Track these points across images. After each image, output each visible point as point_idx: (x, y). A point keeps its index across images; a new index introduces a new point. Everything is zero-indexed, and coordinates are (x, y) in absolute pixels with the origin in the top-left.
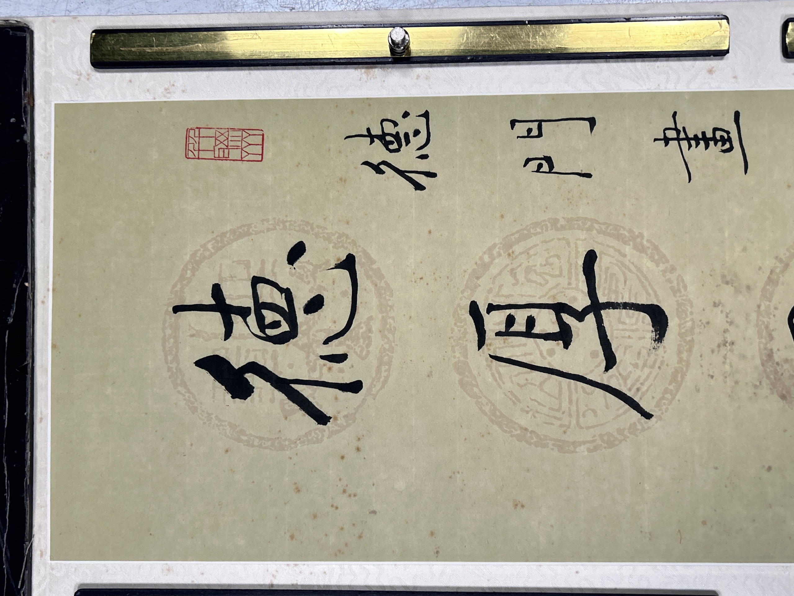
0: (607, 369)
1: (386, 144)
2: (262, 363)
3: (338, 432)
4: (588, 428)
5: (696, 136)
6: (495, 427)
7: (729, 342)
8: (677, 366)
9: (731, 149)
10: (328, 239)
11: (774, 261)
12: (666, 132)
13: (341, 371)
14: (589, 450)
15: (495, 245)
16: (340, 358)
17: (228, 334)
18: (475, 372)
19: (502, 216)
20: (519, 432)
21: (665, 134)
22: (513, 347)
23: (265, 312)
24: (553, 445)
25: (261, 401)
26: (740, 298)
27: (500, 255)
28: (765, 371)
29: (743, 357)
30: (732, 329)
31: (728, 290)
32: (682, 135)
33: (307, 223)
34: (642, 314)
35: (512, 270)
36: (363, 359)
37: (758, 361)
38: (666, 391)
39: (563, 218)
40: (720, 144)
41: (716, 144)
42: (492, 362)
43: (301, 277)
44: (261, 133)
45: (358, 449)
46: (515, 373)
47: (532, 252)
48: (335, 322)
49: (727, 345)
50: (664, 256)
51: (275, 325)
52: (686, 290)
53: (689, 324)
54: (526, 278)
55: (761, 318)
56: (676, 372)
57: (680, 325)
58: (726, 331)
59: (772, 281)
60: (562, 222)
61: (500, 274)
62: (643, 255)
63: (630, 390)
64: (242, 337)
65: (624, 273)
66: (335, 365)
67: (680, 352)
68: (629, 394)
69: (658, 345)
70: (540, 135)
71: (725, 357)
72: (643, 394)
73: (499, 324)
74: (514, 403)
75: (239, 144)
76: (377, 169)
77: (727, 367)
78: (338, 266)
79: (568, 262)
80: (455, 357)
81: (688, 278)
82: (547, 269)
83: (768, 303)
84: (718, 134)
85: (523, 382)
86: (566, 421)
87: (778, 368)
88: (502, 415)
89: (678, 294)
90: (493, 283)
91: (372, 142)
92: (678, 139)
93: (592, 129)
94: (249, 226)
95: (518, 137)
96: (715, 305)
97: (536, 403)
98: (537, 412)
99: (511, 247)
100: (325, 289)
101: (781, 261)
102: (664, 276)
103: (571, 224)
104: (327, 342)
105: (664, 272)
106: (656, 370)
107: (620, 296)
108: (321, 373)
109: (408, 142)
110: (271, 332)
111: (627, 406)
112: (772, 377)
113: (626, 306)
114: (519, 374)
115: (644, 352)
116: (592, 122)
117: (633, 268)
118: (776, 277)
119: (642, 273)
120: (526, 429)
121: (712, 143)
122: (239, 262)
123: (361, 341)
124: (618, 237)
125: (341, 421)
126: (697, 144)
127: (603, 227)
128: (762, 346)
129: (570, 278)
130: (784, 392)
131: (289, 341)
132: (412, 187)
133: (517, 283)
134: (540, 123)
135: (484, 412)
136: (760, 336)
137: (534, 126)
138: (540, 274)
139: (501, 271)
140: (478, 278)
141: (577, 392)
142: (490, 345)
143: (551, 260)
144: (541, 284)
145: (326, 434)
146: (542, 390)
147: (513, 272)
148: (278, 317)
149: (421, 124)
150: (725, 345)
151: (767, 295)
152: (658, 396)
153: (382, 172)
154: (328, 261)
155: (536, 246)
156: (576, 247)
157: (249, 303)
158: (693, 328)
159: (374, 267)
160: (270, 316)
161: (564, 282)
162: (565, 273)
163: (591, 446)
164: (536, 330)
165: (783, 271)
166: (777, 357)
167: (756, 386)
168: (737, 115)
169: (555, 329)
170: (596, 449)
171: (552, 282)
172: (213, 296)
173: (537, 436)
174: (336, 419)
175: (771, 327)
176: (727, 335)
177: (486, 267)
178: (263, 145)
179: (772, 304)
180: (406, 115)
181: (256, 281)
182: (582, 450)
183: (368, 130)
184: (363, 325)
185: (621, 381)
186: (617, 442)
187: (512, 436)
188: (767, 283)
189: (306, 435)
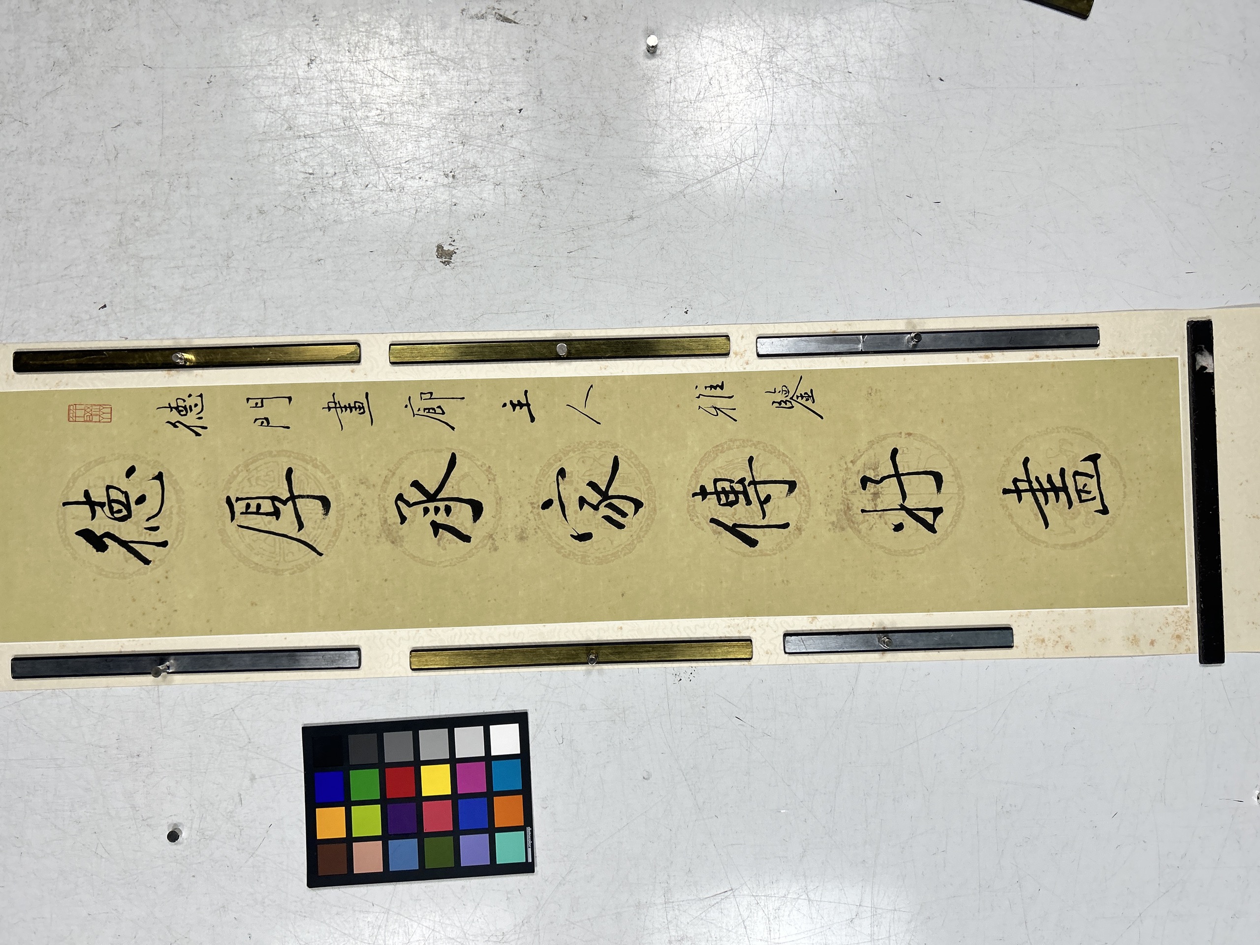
0: (299, 530)
1: (179, 412)
2: (112, 532)
3: (156, 568)
4: (289, 562)
5: (345, 406)
6: (241, 563)
7: (363, 514)
8: (336, 527)
9: (364, 412)
10: (148, 463)
11: (387, 471)
12: (329, 404)
13: (156, 535)
14: (291, 574)
15: (239, 466)
16: (155, 529)
17: (93, 517)
18: (229, 534)
19: (243, 450)
20: (254, 565)
22: (250, 520)
23: (113, 504)
24: (272, 571)
25: (112, 553)
26: (369, 491)
27: (242, 471)
28: (383, 529)
29: (371, 522)
30: (365, 507)
31: (363, 487)
32: (338, 406)
33: (137, 456)
34: (317, 501)
36: (168, 529)
37: (379, 524)
38: (330, 541)
39: (276, 451)
40: (358, 409)
41: (356, 410)
42: (238, 528)
43: (133, 485)
44: (110, 407)
45: (167, 578)
46: (251, 534)
47: (259, 469)
48: (152, 509)
49: (363, 516)
50: (329, 470)
51: (120, 511)
52: (339, 488)
53: (342, 505)
54: (256, 483)
55: (381, 501)
56: (336, 531)
57: (337, 506)
58: (362, 509)
59: (386, 482)
60: (275, 453)
61: (242, 481)
62: (317, 469)
63: (311, 541)
64: (101, 518)
65: (307, 479)
66: (153, 533)
67: (337, 520)
68: (310, 543)
69: (326, 517)
70: (262, 406)
71: (361, 522)
72: (318, 543)
73: (242, 508)
74: (251, 550)
75: (98, 413)
76: (173, 426)
77: (363, 528)
78: (153, 479)
79: (278, 474)
80: (219, 526)
81: (341, 481)
82: (267, 478)
83: (384, 494)
84: (357, 405)
85: (255, 538)
86: (278, 559)
87: (390, 527)
88: (244, 557)
89: (335, 490)
90: (239, 486)
91: (171, 410)
92: (336, 408)
93: (290, 403)
94: (105, 457)
95: (251, 407)
96: (356, 495)
97: (262, 549)
98: (263, 555)
99: (248, 467)
100: (146, 491)
101: (391, 471)
102: (328, 480)
103: (280, 453)
104: (148, 520)
105: (329, 478)
106: (324, 530)
107: (305, 491)
108: (145, 538)
109: (191, 410)
110: (116, 515)
111: (309, 550)
112: (387, 531)
113: (308, 497)
114: (254, 534)
115: (318, 521)
116: (290, 399)
117: (312, 477)
118: (388, 480)
119: (317, 479)
120: (257, 564)
121: (354, 409)
122: (99, 478)
123: (167, 519)
124: (304, 460)
125: (157, 562)
126: (346, 410)
127: (296, 455)
128: (381, 516)
129: (279, 483)
130: (393, 540)
131: (127, 520)
132: (194, 434)
133: (251, 485)
134: (262, 399)
135: (235, 556)
136: (380, 511)
137: (259, 401)
138: (264, 481)
139: (243, 479)
140: (231, 483)
141: (283, 543)
142: (238, 519)
143: (269, 473)
144: (264, 486)
145: (149, 569)
146: (265, 542)
147: (249, 479)
148: (121, 507)
149: (198, 400)
150: (361, 516)
151: (384, 489)
152: (326, 544)
153: (176, 427)
154: (149, 476)
155: (261, 465)
156: (282, 466)
157: (105, 500)
158: (343, 507)
159: (174, 478)
160: (116, 507)
161: (275, 484)
162: (276, 480)
163: (291, 571)
164: (261, 511)
165: (392, 476)
166: (389, 521)
167: (378, 537)
168: (367, 394)
169: (271, 510)
170: (294, 573)
171: (270, 485)
172: (85, 497)
173: (263, 567)
174: (154, 561)
175: (386, 506)
176: (363, 511)
177: (235, 477)
178: (111, 413)
179: (386, 494)
180: (190, 396)
181: (109, 487)
182: (287, 573)
183: (169, 404)
184: (168, 510)
185: (306, 537)
186: (305, 568)
187: (250, 567)
188: (384, 483)
189: (138, 570)
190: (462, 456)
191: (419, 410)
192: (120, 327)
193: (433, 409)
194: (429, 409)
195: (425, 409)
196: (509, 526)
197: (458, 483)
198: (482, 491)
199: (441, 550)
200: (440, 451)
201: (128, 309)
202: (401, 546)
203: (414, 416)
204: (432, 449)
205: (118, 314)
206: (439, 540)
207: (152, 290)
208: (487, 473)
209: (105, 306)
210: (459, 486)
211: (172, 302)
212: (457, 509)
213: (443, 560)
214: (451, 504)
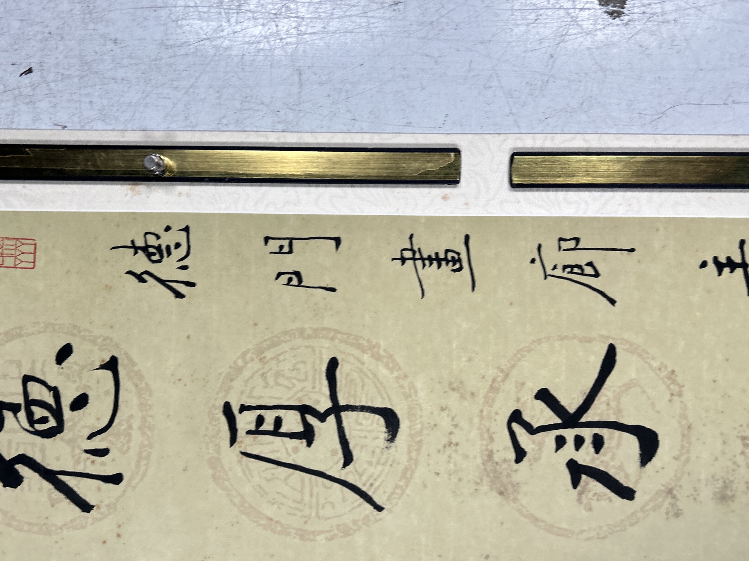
0: (345, 465)
1: (149, 255)
2: (31, 455)
3: (100, 519)
4: (327, 519)
5: (430, 256)
6: (244, 517)
7: (454, 443)
8: (407, 463)
9: (460, 269)
10: (93, 342)
11: (496, 371)
12: (403, 252)
13: (103, 464)
14: (328, 539)
15: (248, 351)
16: (102, 453)
18: (227, 468)
19: (255, 324)
20: (265, 522)
21: (402, 254)
22: (261, 444)
23: (34, 409)
24: (295, 533)
25: (30, 489)
26: (465, 403)
27: (252, 360)
28: (485, 469)
29: (466, 457)
30: (456, 431)
31: (454, 396)
33: (75, 326)
34: (377, 417)
35: (263, 373)
36: (124, 453)
37: (479, 461)
38: (397, 487)
39: (310, 328)
40: (451, 264)
41: (447, 264)
42: (242, 458)
43: (68, 377)
44: (33, 242)
45: (119, 535)
46: (263, 468)
47: (281, 358)
48: (99, 419)
49: (452, 445)
50: (397, 364)
51: (44, 420)
52: (416, 396)
53: (419, 426)
54: (275, 381)
55: (483, 422)
56: (406, 469)
57: (410, 427)
58: (451, 433)
59: (493, 389)
60: (309, 332)
61: (252, 377)
62: (379, 363)
63: (364, 485)
64: (12, 431)
65: (362, 380)
66: (98, 459)
67: (410, 452)
68: (364, 489)
69: (391, 444)
70: (290, 252)
71: (450, 457)
72: (377, 489)
73: (249, 423)
74: (262, 496)
75: (13, 252)
76: (140, 278)
77: (452, 466)
78: (102, 367)
79: (313, 367)
80: (209, 453)
81: (418, 384)
82: (294, 374)
83: (489, 409)
84: (450, 255)
85: (269, 476)
86: (306, 512)
87: (498, 467)
88: (251, 506)
89: (410, 399)
90: (246, 386)
91: (136, 253)
92: (414, 259)
93: (337, 248)
94: (22, 328)
95: (271, 253)
96: (442, 409)
97: (281, 496)
98: (282, 504)
99: (262, 352)
100: (90, 388)
101: (502, 371)
102: (398, 382)
103: (317, 333)
104: (90, 437)
105: (397, 378)
106: (388, 467)
107: (358, 400)
108: (85, 467)
109: (169, 254)
110: (39, 427)
111: (361, 500)
112: (491, 475)
113: (363, 408)
114: (267, 469)
115: (378, 451)
116: (338, 241)
117: (370, 375)
118: (497, 385)
119: (378, 380)
120: (272, 519)
121: (444, 263)
122: (11, 362)
123: (123, 436)
124: (359, 346)
125: (103, 510)
126: (431, 264)
127: (345, 337)
128: (484, 447)
129: (314, 383)
130: (502, 489)
131: (55, 436)
132: (171, 295)
133: (267, 386)
134: (291, 240)
135: (234, 504)
136: (482, 439)
137: (286, 243)
138: (289, 379)
139: (254, 374)
140: (232, 380)
141: (317, 486)
142: (241, 442)
143: (298, 366)
144: (288, 388)
145: (90, 521)
146: (287, 484)
147: (263, 375)
148: (46, 413)
149: (182, 237)
150: (450, 445)
151: (489, 402)
152: (389, 490)
153: (144, 281)
154: (93, 363)
155: (285, 352)
156: (321, 354)
157: (20, 400)
158: (421, 430)
159: (136, 368)
160: (39, 412)
161: (308, 385)
162: (310, 378)
163: (329, 535)
164: (283, 430)
165: (504, 380)
166: (497, 458)
167: (477, 484)
168: (467, 238)
169: (300, 428)
170: (333, 538)
171: (299, 386)
173: (282, 525)
174: (98, 507)
175: (492, 430)
176: (452, 437)
177: (240, 370)
178: (35, 253)
179: (493, 411)
180: (168, 229)
181: (27, 379)
182: (321, 538)
183: (133, 242)
184: (125, 423)
185: (357, 477)
186: (351, 532)
187: (260, 525)
188: (489, 391)
189: (72, 521)
190: (626, 350)
191: (555, 268)
192: (54, 107)
193: (579, 267)
194: (572, 267)
195: (565, 267)
196: (703, 476)
197: (618, 397)
198: (658, 412)
199: (584, 512)
200: (589, 340)
201: (69, 77)
202: (515, 500)
203: (546, 278)
204: (574, 337)
205: (52, 85)
206: (580, 494)
207: (110, 45)
208: (669, 382)
209: (30, 71)
210: (619, 403)
211: (142, 67)
212: (615, 442)
213: (585, 528)
214: (604, 432)
